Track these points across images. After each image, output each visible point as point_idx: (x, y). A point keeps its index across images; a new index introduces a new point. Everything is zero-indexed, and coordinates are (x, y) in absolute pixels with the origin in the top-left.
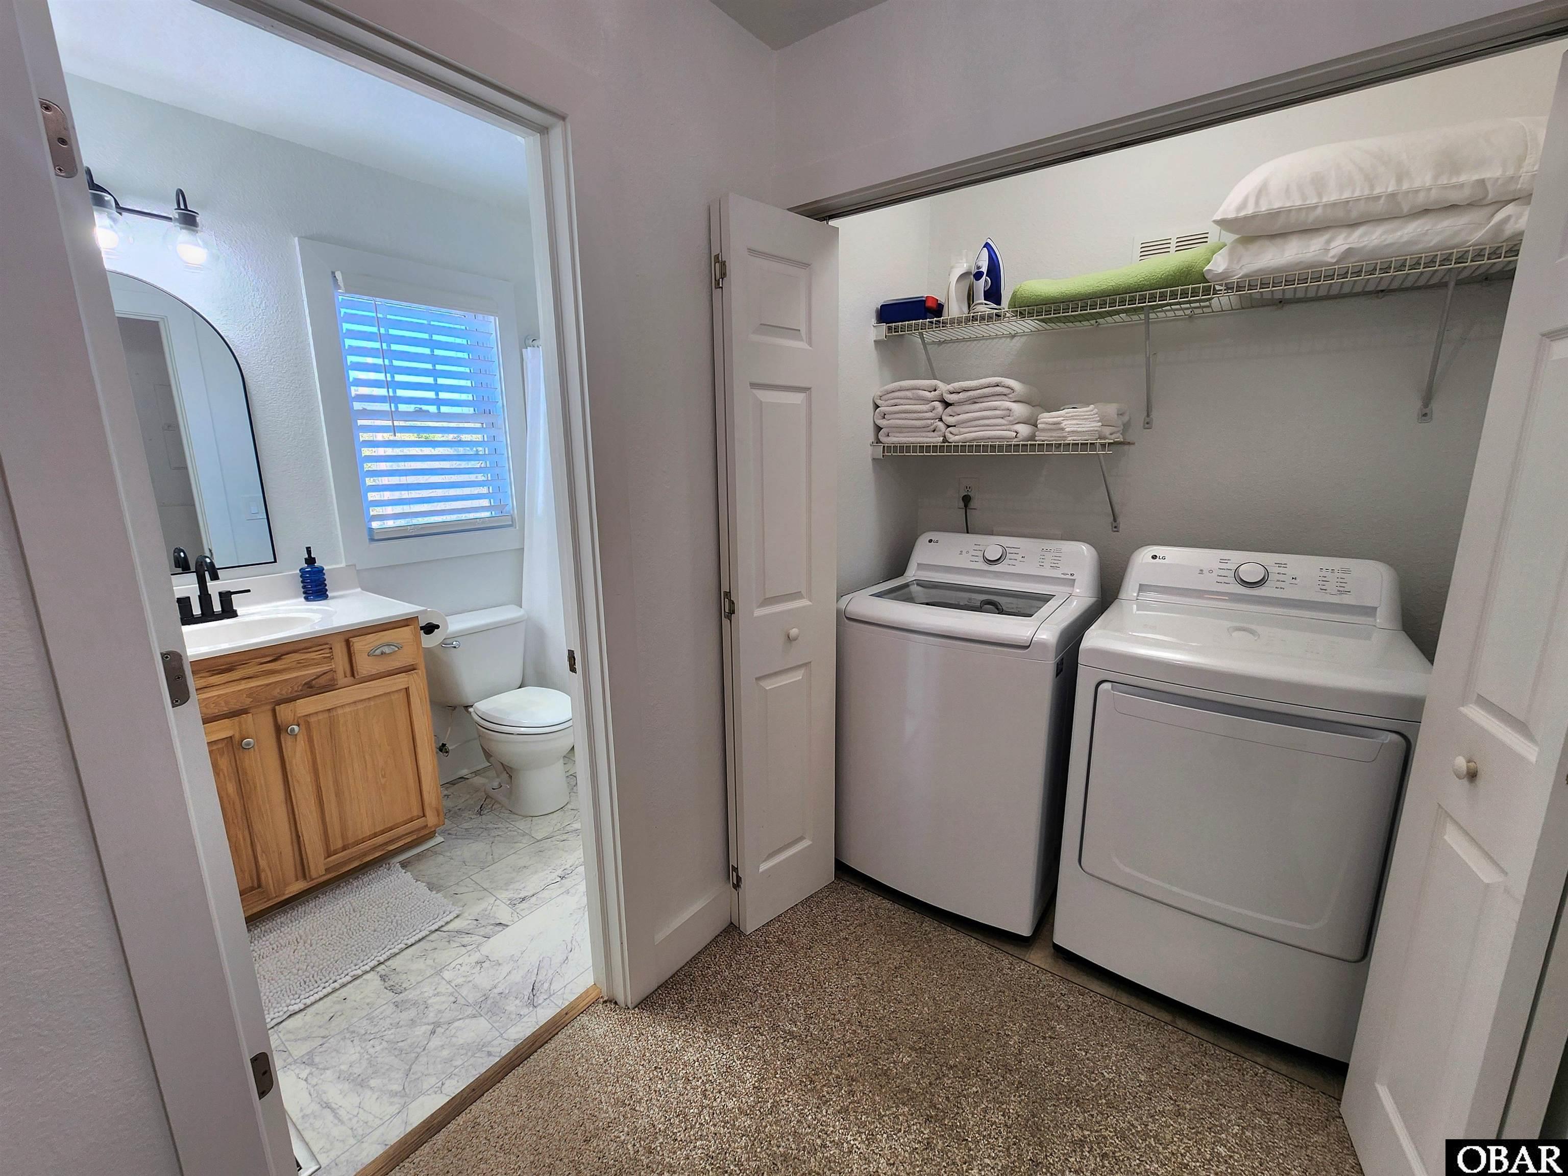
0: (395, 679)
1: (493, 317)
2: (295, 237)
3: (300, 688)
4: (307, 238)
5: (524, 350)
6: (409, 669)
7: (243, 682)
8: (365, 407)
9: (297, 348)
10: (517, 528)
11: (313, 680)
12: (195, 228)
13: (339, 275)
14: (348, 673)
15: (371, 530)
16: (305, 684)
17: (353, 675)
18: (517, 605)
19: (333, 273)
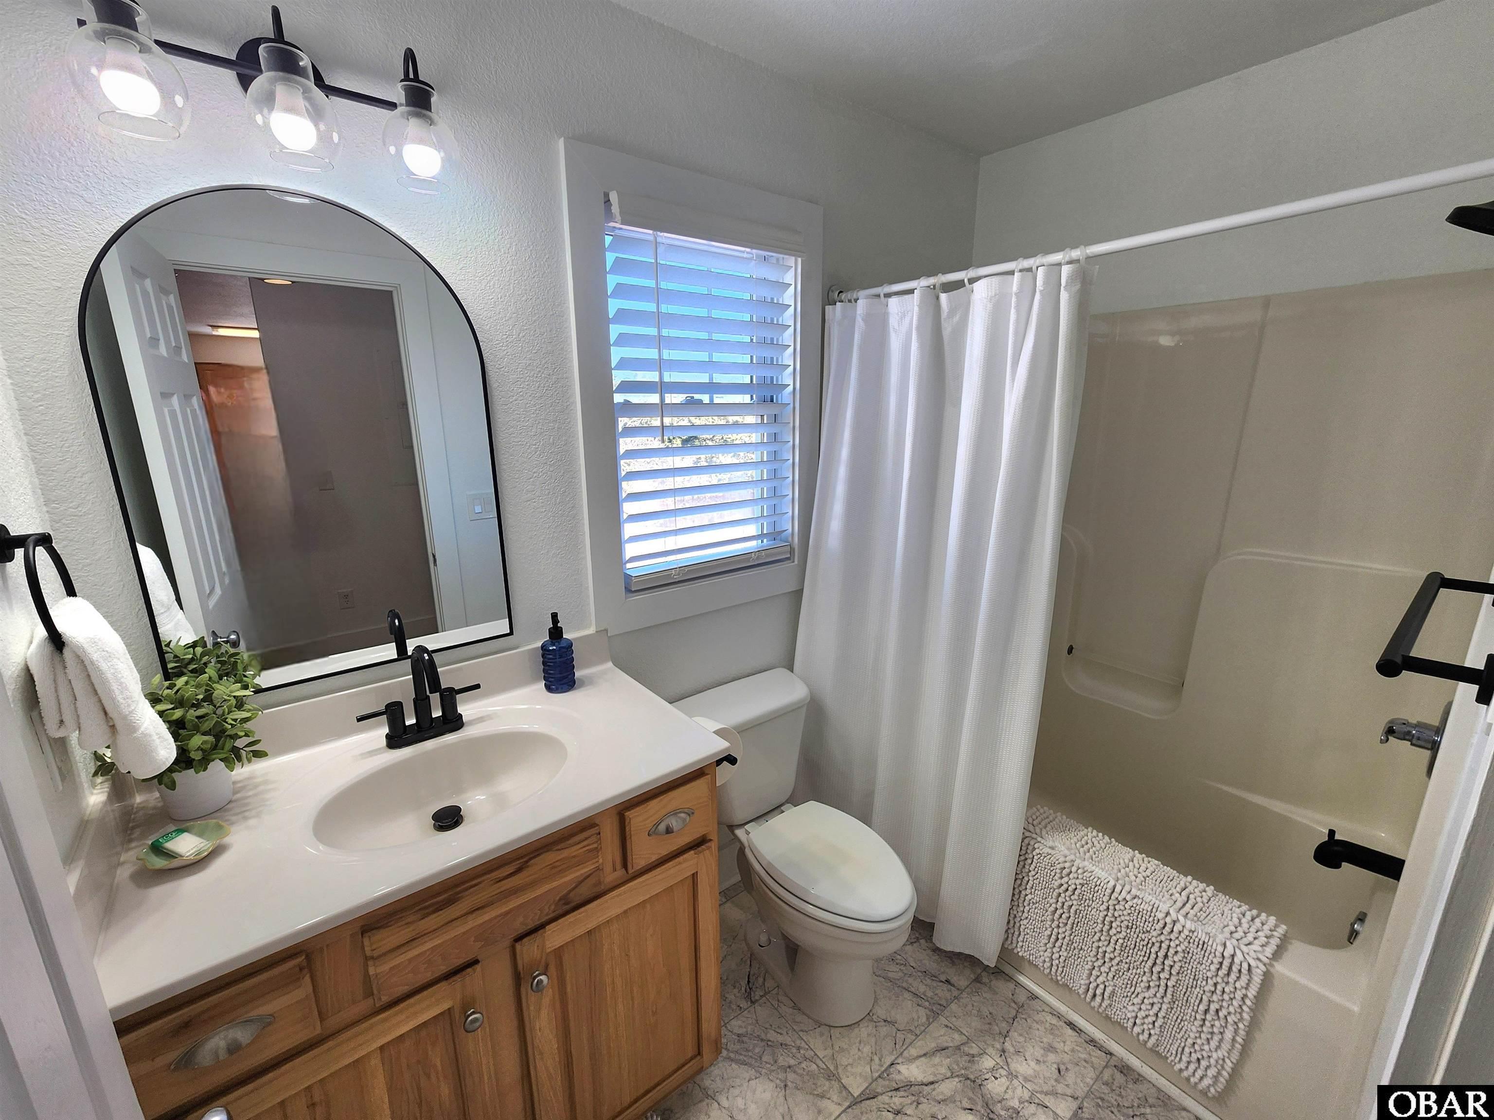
0: (680, 863)
1: (793, 258)
2: (560, 138)
3: (553, 907)
4: (575, 140)
5: (828, 308)
6: (700, 843)
7: (470, 917)
8: (628, 399)
9: (553, 315)
10: (796, 562)
11: (570, 891)
12: (428, 113)
13: (614, 197)
14: (619, 865)
15: (628, 577)
16: (560, 899)
17: (625, 865)
18: (788, 669)
19: (606, 195)
